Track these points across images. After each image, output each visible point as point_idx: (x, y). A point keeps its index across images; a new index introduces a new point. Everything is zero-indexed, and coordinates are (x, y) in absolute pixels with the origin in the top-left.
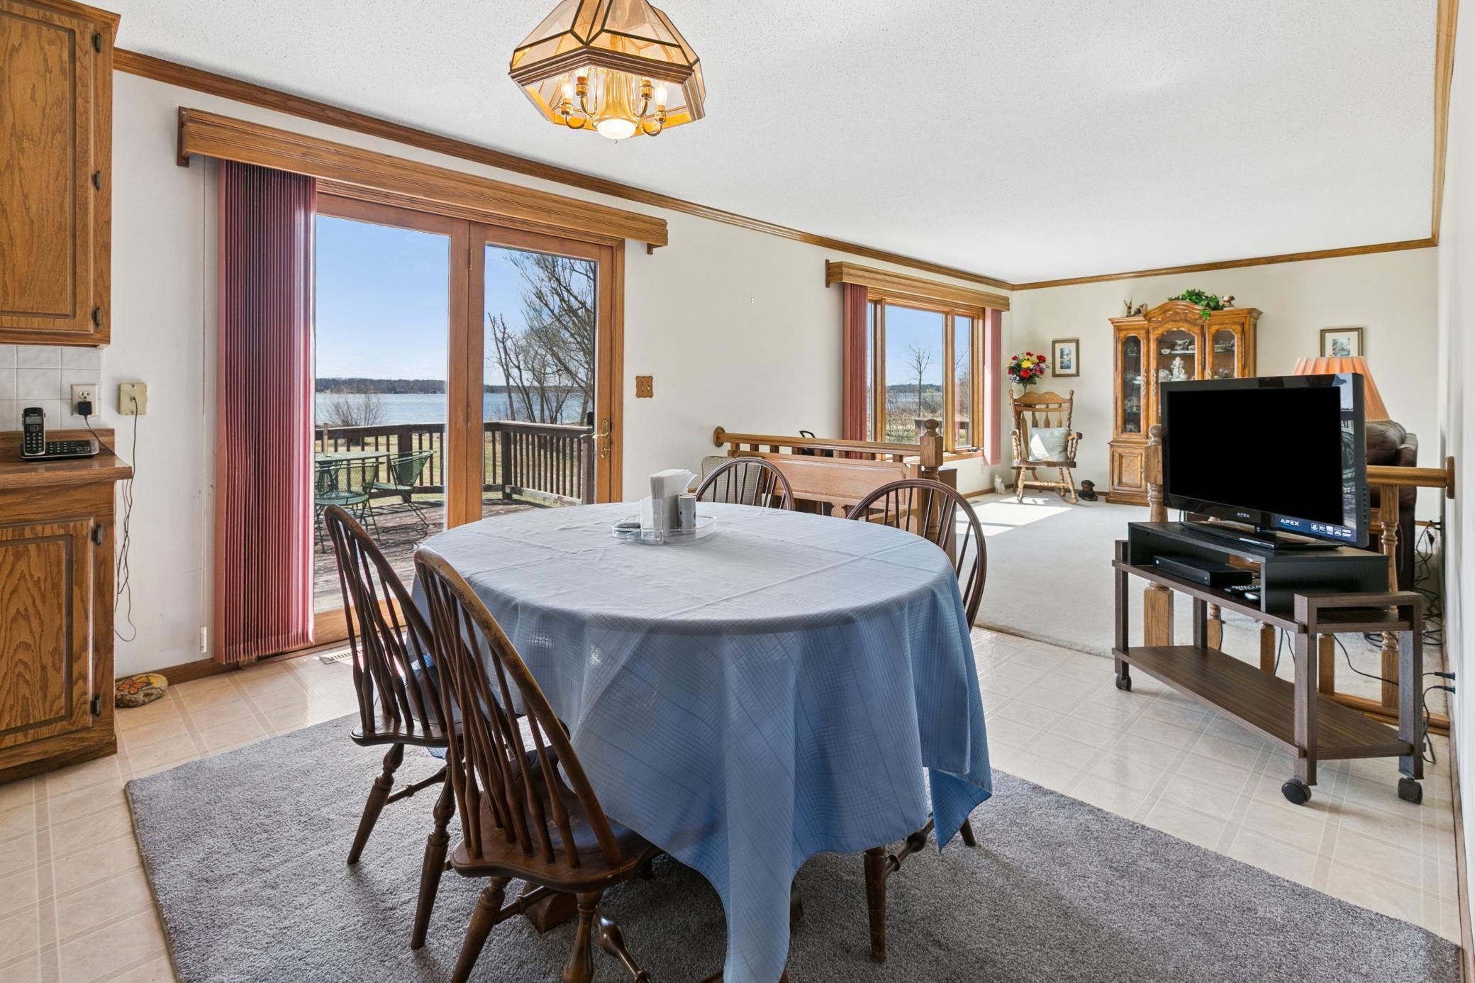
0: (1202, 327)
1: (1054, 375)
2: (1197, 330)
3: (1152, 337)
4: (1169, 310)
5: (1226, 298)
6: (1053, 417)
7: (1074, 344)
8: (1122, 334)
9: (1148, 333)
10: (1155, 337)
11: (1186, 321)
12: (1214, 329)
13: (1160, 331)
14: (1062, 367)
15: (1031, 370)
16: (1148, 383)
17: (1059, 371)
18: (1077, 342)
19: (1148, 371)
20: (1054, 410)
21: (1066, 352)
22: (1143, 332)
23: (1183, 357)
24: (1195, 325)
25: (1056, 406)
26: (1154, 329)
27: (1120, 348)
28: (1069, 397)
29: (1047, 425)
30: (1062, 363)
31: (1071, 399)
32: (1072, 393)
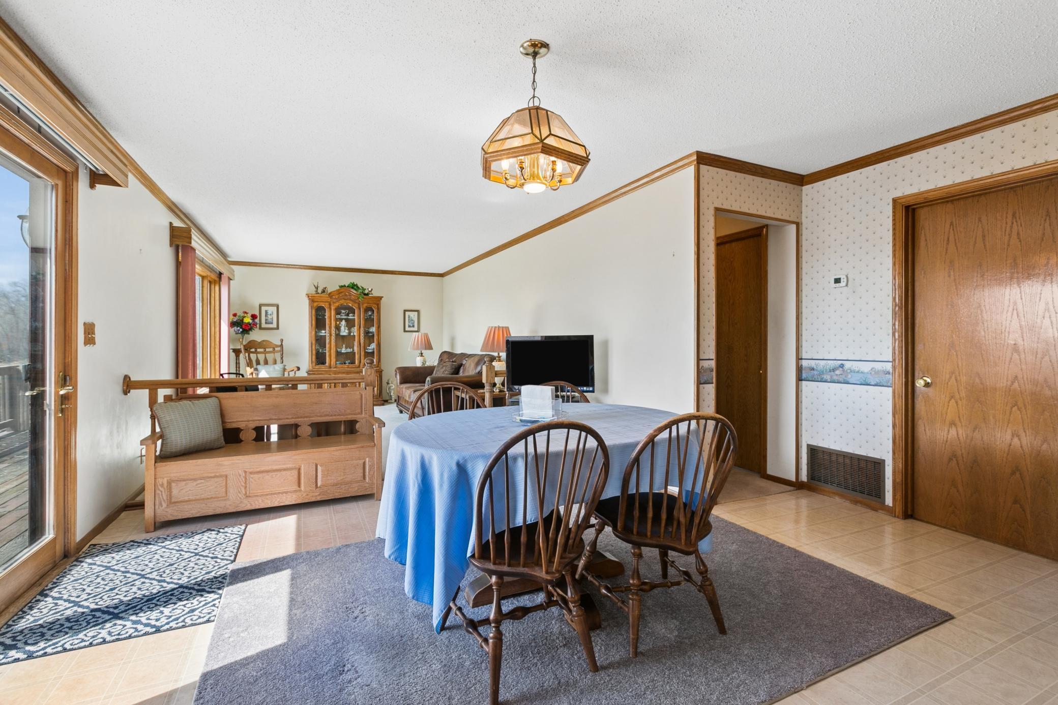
0: (359, 304)
1: (261, 328)
2: (356, 305)
3: (333, 308)
4: (342, 293)
5: (370, 290)
6: (270, 357)
7: (275, 308)
8: (315, 304)
9: (330, 305)
10: (334, 308)
11: (351, 300)
12: (365, 305)
13: (337, 304)
14: (266, 323)
15: (250, 324)
16: (331, 335)
17: (264, 325)
18: (278, 307)
19: (330, 327)
20: (269, 352)
21: (269, 312)
22: (327, 304)
23: (347, 320)
24: (356, 303)
25: (271, 350)
26: (334, 303)
27: (314, 312)
28: (280, 344)
29: (266, 363)
30: (266, 320)
31: (282, 344)
32: (282, 341)
